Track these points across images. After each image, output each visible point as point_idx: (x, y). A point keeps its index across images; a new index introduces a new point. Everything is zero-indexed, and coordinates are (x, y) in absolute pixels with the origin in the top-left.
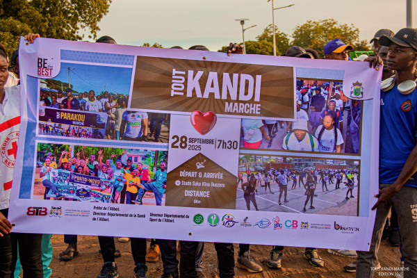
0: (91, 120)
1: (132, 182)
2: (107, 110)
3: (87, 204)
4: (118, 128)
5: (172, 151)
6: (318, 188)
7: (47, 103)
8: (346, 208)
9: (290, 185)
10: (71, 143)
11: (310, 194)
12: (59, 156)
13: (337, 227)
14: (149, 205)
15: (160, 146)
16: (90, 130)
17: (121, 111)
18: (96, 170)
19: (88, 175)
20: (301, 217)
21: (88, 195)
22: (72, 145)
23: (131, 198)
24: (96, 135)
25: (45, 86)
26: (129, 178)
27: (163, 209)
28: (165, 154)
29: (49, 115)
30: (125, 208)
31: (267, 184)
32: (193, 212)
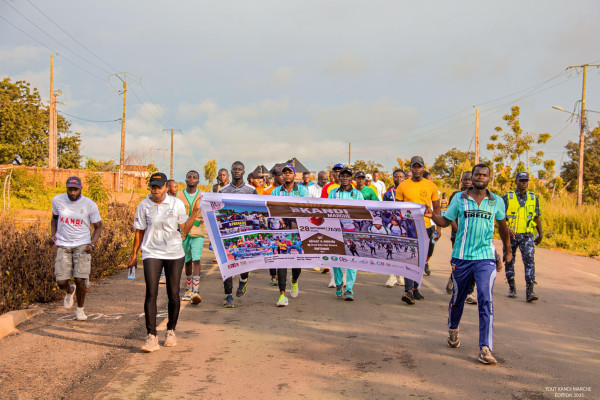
0: (249, 223)
1: (283, 246)
2: (258, 218)
3: (261, 257)
4: (266, 225)
5: (301, 233)
6: (394, 250)
7: (222, 221)
8: (412, 261)
9: (377, 247)
10: (242, 235)
11: (390, 252)
12: (236, 243)
13: (407, 268)
14: (295, 254)
15: (294, 231)
16: (251, 227)
17: (266, 219)
18: (260, 243)
19: (255, 246)
20: (386, 261)
21: (258, 254)
22: (243, 236)
23: (284, 252)
24: (254, 229)
25: (218, 214)
26: (280, 244)
27: (303, 255)
28: (298, 235)
29: (225, 226)
30: (282, 255)
31: (362, 247)
32: (322, 256)
